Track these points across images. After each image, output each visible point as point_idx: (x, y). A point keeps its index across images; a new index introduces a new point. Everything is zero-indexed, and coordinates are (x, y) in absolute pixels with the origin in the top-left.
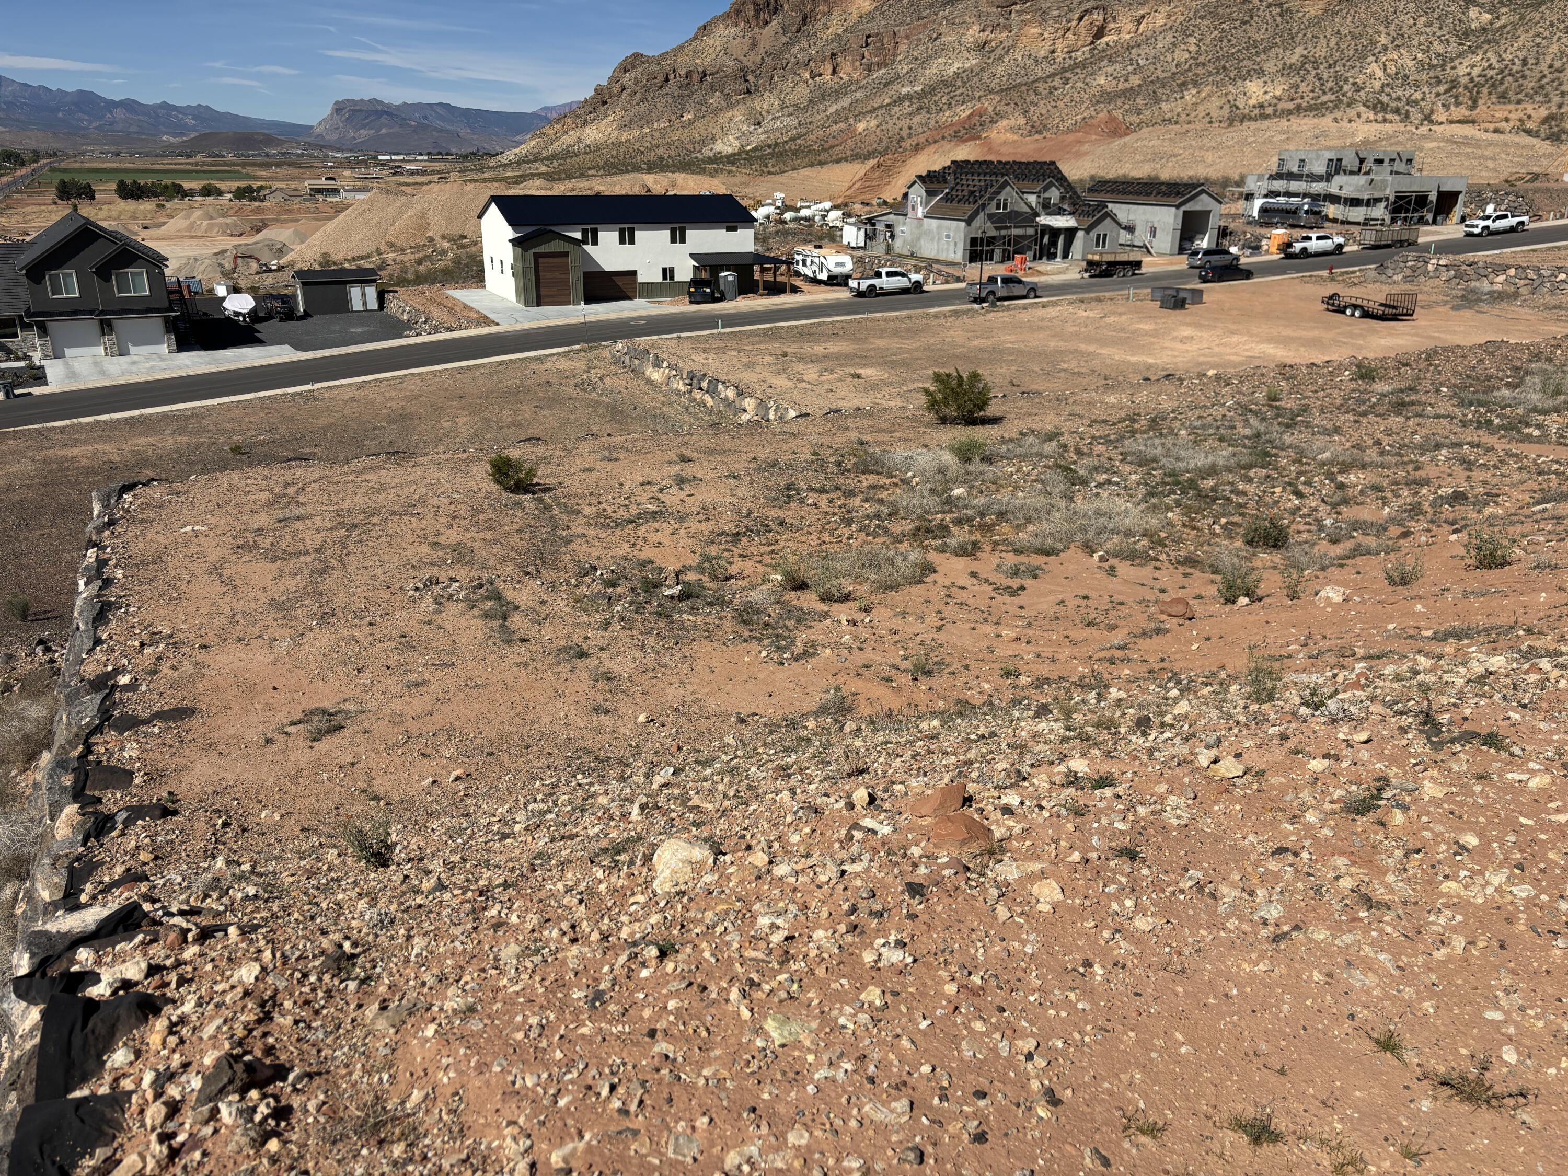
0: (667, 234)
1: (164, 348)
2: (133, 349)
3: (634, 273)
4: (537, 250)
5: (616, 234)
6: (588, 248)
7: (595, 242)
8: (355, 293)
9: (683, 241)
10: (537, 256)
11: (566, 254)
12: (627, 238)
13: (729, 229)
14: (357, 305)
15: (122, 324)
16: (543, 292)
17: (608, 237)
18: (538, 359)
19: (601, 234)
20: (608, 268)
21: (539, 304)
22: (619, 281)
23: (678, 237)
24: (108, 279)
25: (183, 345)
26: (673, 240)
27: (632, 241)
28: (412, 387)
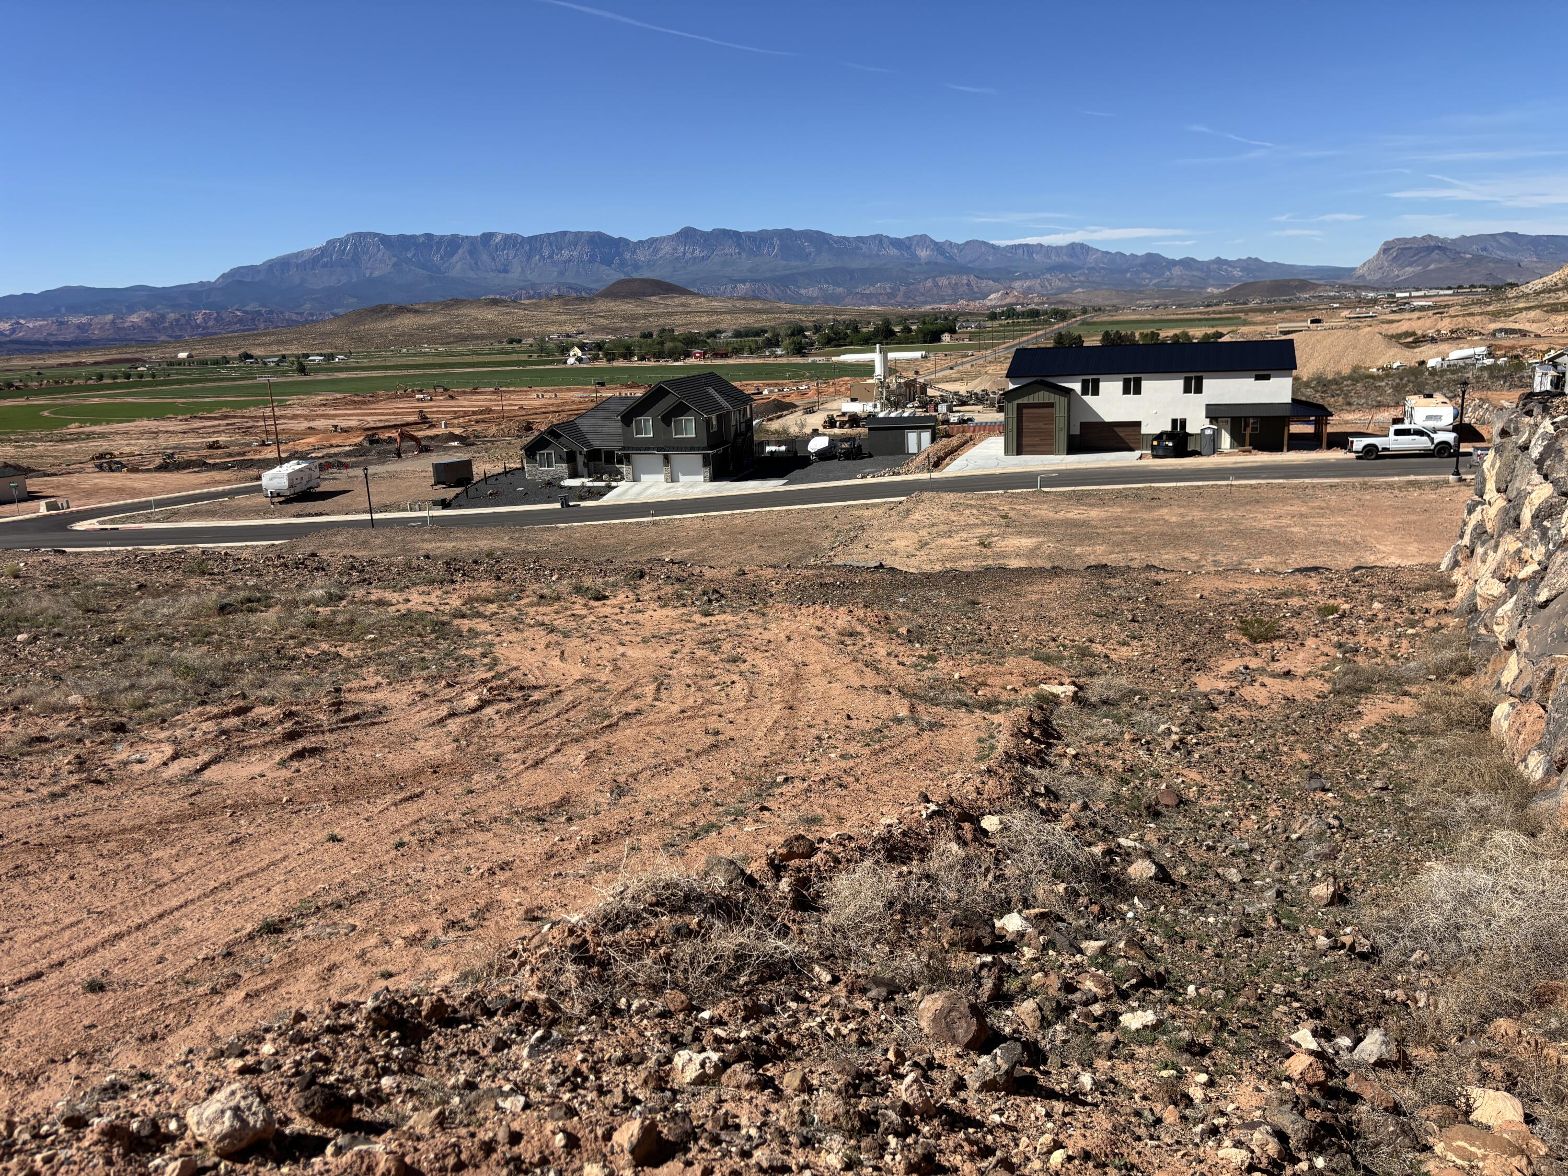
0: (1180, 383)
1: (701, 478)
2: (682, 478)
3: (1138, 424)
4: (1020, 401)
5: (1119, 385)
6: (1088, 399)
7: (1096, 392)
8: (912, 437)
9: (1199, 390)
10: (1020, 407)
11: (1051, 405)
12: (1132, 388)
13: (1258, 378)
14: (912, 448)
15: (678, 459)
16: (1025, 441)
17: (1111, 388)
18: (867, 507)
19: (1102, 385)
20: (1108, 418)
21: (1019, 453)
22: (1121, 432)
23: (1193, 386)
24: (669, 425)
25: (716, 476)
26: (1187, 390)
27: (1138, 391)
28: (718, 524)
